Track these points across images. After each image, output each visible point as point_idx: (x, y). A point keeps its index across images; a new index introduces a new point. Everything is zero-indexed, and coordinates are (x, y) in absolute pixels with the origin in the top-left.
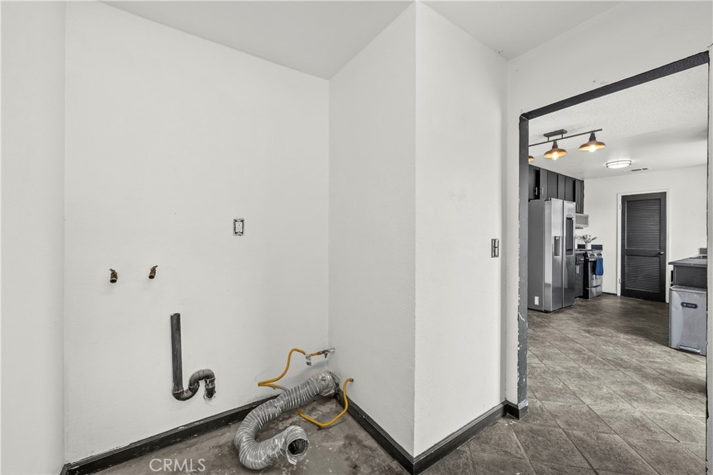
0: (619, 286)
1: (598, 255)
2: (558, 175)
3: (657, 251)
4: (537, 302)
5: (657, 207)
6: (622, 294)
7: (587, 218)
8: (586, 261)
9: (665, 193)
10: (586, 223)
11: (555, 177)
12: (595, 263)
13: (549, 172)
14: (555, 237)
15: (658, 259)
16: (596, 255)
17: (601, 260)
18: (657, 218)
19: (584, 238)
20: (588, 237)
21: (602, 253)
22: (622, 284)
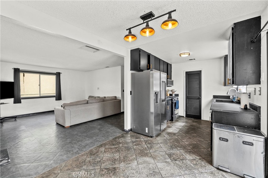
0: (185, 112)
1: (177, 99)
2: (160, 60)
3: (198, 97)
4: (147, 131)
5: (198, 77)
6: (186, 116)
7: (173, 82)
8: (172, 103)
9: (201, 71)
10: (172, 84)
11: (158, 60)
12: (175, 103)
13: (156, 58)
14: (156, 93)
15: (198, 100)
16: (176, 99)
17: (178, 101)
18: (198, 82)
19: (172, 91)
20: (173, 90)
21: (178, 98)
22: (186, 112)
